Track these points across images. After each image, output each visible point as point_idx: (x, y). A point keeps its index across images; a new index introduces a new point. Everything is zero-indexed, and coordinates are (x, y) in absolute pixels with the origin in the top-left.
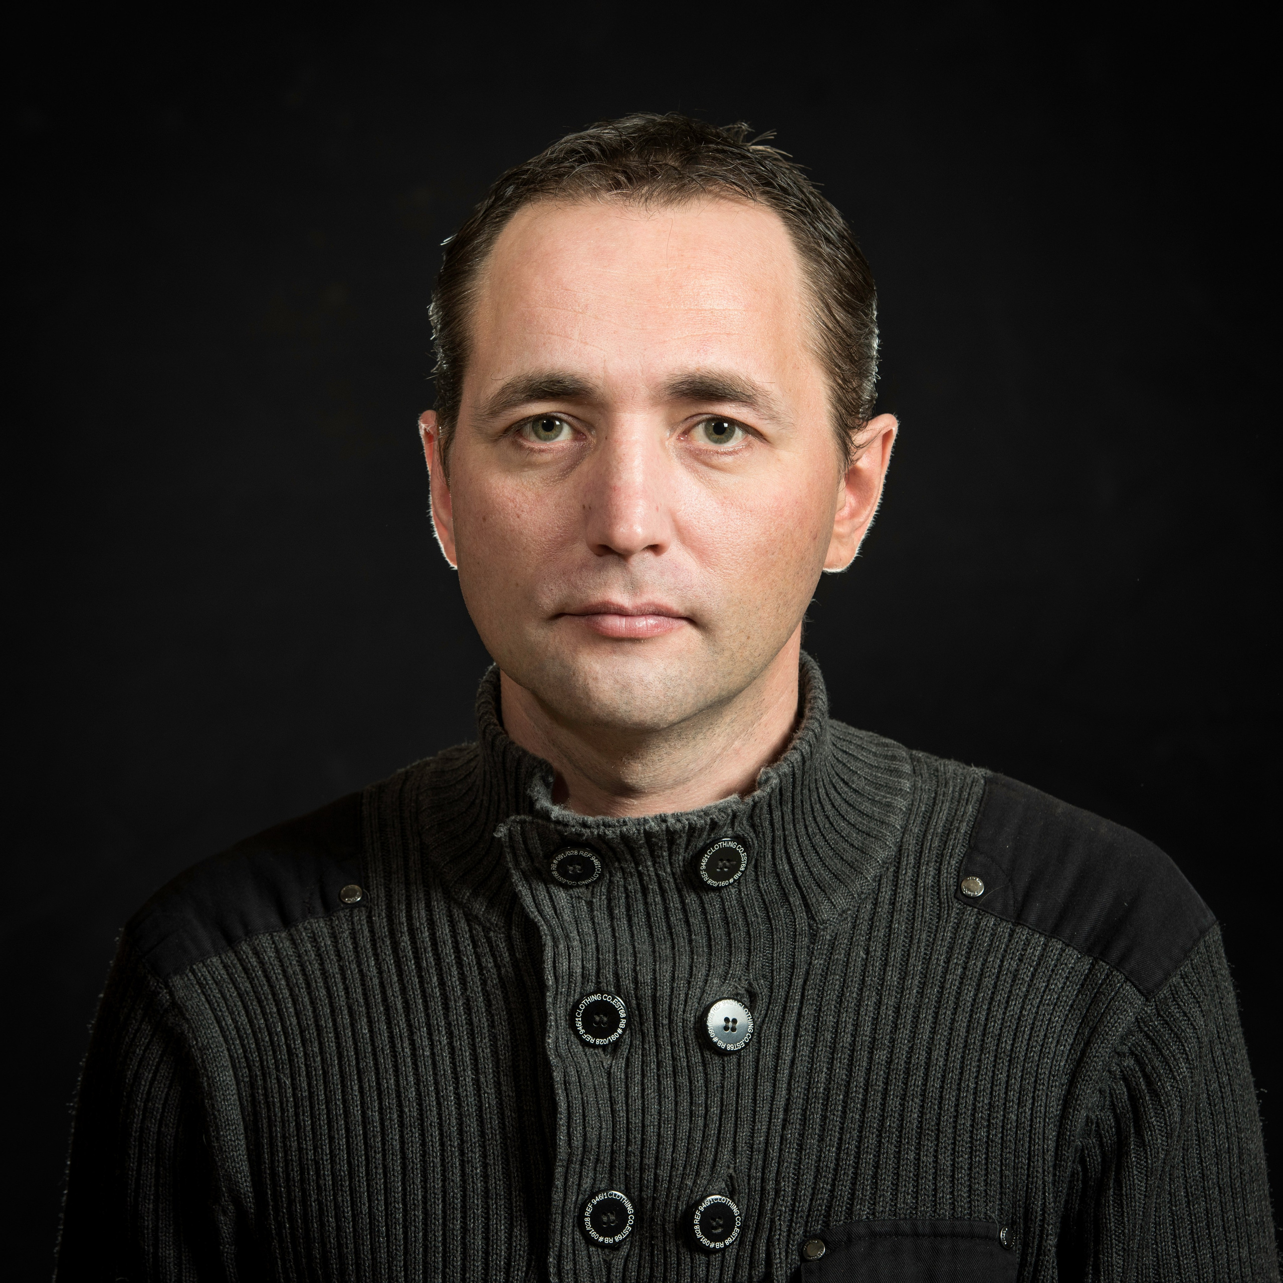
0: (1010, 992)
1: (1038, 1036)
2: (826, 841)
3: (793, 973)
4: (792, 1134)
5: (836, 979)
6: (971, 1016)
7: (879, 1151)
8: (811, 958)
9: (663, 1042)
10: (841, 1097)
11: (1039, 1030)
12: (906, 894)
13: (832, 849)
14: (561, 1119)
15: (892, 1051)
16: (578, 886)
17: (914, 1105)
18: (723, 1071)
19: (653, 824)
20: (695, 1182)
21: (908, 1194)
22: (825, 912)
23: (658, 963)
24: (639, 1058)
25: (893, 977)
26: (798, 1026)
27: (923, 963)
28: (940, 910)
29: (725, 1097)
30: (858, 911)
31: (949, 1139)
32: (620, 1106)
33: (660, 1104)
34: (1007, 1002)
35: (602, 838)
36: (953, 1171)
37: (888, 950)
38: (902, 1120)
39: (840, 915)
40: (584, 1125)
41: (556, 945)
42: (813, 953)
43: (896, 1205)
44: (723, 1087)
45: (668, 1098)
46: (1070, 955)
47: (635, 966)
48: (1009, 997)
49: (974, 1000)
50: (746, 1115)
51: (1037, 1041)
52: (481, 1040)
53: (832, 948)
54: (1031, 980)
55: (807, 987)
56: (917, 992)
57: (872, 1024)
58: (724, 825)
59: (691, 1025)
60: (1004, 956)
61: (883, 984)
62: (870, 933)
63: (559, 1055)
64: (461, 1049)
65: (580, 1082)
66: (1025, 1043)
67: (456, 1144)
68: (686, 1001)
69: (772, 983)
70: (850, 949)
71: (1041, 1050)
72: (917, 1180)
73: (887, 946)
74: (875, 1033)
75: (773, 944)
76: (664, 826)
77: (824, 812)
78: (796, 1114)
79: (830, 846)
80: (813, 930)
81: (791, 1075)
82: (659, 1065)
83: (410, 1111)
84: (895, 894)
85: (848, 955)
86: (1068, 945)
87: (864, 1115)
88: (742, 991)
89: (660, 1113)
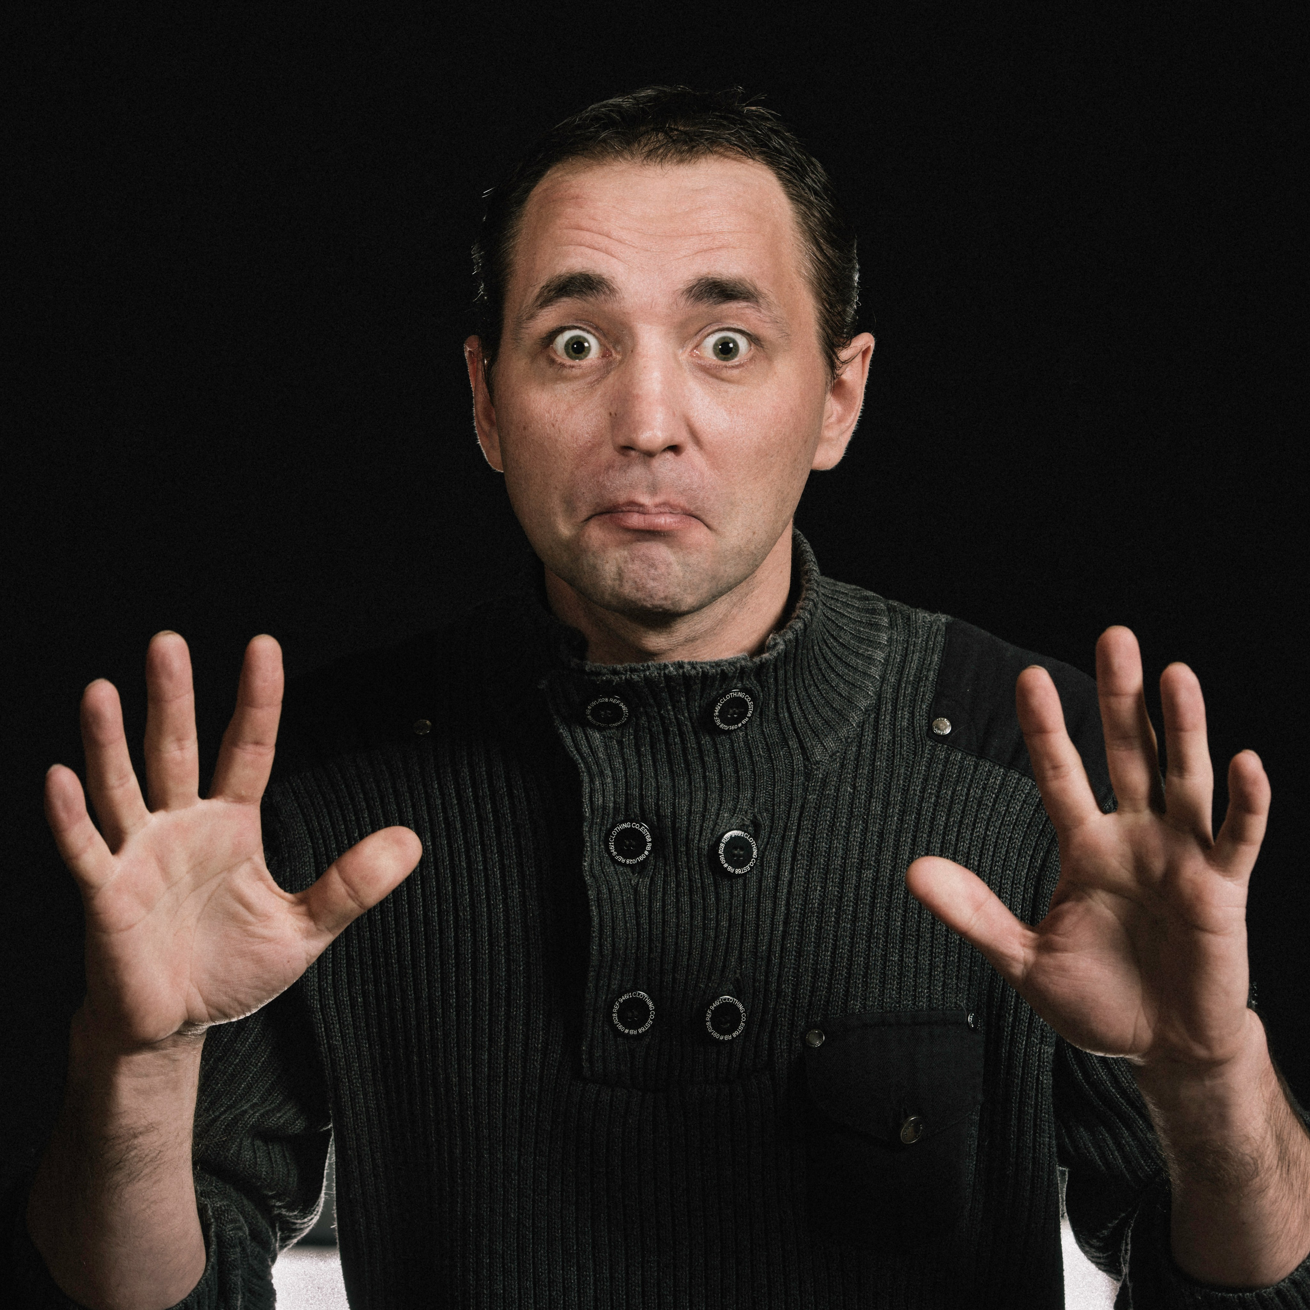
0: (976, 816)
1: (1000, 852)
2: (819, 690)
3: (791, 806)
4: (791, 944)
5: (828, 813)
6: (944, 838)
7: (869, 954)
8: (806, 794)
9: (681, 866)
10: (834, 910)
11: (1001, 848)
12: (886, 736)
13: (824, 697)
14: (594, 932)
15: (878, 870)
16: (610, 728)
17: (897, 914)
18: (732, 890)
19: (672, 669)
20: (707, 985)
21: (893, 990)
22: (818, 754)
23: (677, 798)
24: (661, 877)
25: (877, 807)
26: (795, 852)
27: (902, 794)
28: (915, 748)
29: (733, 912)
30: (845, 753)
31: (927, 943)
32: (644, 920)
33: (677, 917)
34: (974, 825)
35: (629, 682)
36: (931, 970)
37: (872, 784)
38: (888, 927)
39: (831, 757)
40: (613, 936)
41: (592, 781)
42: (807, 789)
43: (883, 1000)
44: (731, 904)
45: (685, 913)
46: (1026, 783)
47: (658, 800)
48: (975, 820)
49: (946, 824)
50: (750, 929)
51: (999, 857)
52: (528, 861)
53: (824, 785)
54: (994, 805)
55: (802, 819)
56: (898, 819)
57: (860, 848)
58: (734, 677)
59: (705, 852)
60: (970, 786)
61: (868, 813)
62: (856, 771)
63: (593, 876)
64: (510, 867)
65: (610, 898)
66: (990, 858)
67: (502, 945)
68: (701, 832)
69: (773, 815)
70: (839, 785)
71: (1004, 863)
72: (901, 978)
73: (871, 780)
74: (863, 855)
75: (775, 782)
76: (681, 671)
77: (818, 665)
78: (794, 926)
79: (822, 695)
80: (808, 769)
81: (789, 893)
82: (678, 885)
83: (464, 914)
84: (876, 737)
85: (837, 790)
86: (1024, 775)
87: (855, 925)
88: (747, 823)
89: (678, 926)
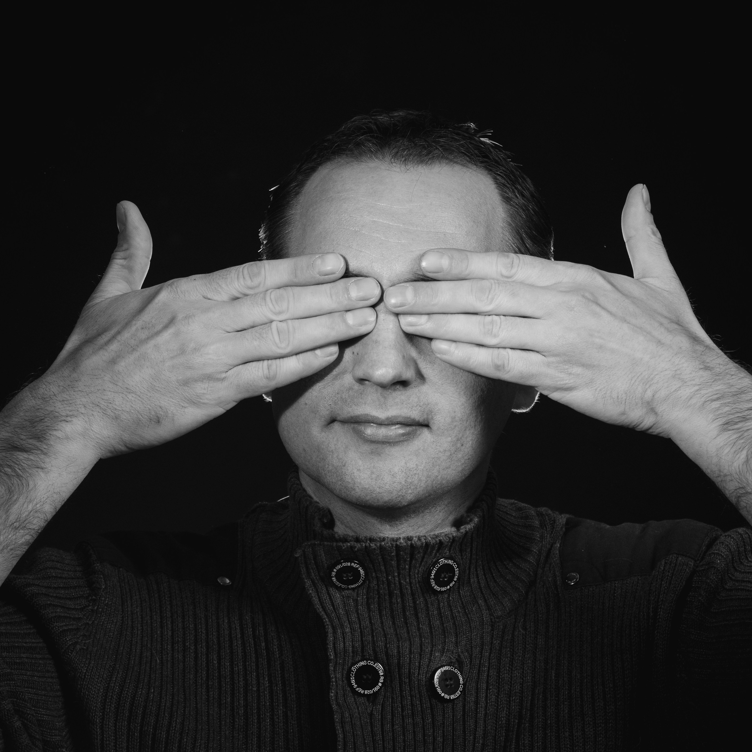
3: (483, 649)
8: (492, 640)
9: (406, 694)
14: (339, 745)
16: (348, 589)
18: (444, 713)
19: (402, 541)
22: (499, 611)
24: (389, 704)
26: (488, 683)
29: (445, 730)
32: (379, 737)
33: (404, 736)
39: (509, 613)
40: (354, 749)
41: (335, 632)
42: (493, 636)
44: (444, 724)
45: (409, 731)
47: (386, 644)
50: (459, 741)
53: (504, 633)
55: (492, 658)
59: (423, 683)
63: (338, 704)
65: (351, 722)
68: (419, 667)
69: (472, 655)
75: (470, 630)
76: (409, 542)
78: (490, 740)
80: (492, 622)
81: (486, 714)
82: (403, 710)
88: (454, 660)
89: (404, 741)
